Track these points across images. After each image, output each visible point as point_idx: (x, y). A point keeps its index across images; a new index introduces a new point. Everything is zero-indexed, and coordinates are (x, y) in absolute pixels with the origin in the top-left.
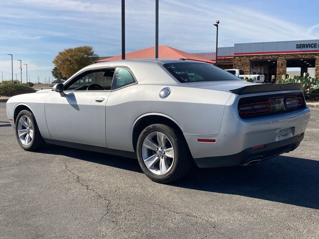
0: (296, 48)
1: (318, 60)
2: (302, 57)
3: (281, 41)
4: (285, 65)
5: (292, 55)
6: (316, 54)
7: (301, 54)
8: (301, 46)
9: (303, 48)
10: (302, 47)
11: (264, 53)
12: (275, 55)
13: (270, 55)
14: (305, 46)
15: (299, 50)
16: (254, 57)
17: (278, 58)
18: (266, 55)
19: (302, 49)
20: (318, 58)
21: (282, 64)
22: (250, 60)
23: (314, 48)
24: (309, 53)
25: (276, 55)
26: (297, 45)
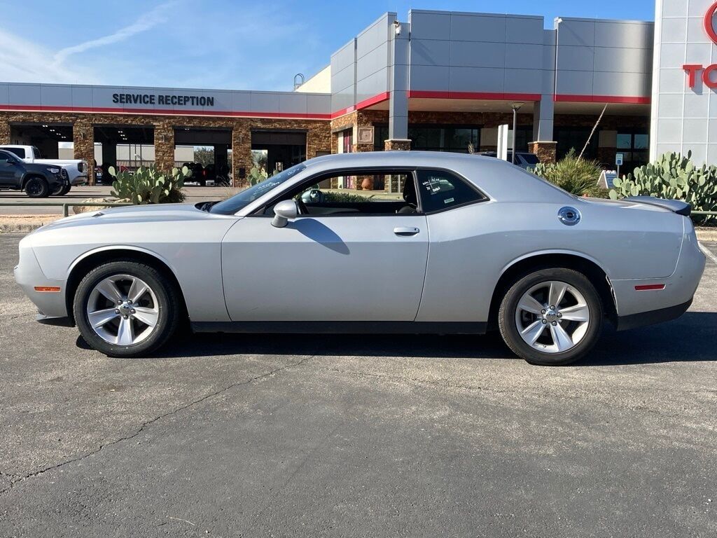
0: (114, 101)
1: (158, 129)
2: (127, 121)
3: (78, 84)
4: (92, 138)
5: (106, 116)
6: (155, 118)
7: (125, 115)
8: (124, 98)
9: (127, 102)
10: (125, 100)
11: (41, 108)
12: (67, 113)
13: (56, 114)
14: (132, 99)
15: (118, 106)
16: (18, 117)
17: (74, 121)
18: (46, 113)
19: (125, 104)
20: (158, 126)
21: (85, 136)
22: (9, 123)
23: (149, 104)
24: (140, 115)
25: (71, 115)
26: (115, 96)
